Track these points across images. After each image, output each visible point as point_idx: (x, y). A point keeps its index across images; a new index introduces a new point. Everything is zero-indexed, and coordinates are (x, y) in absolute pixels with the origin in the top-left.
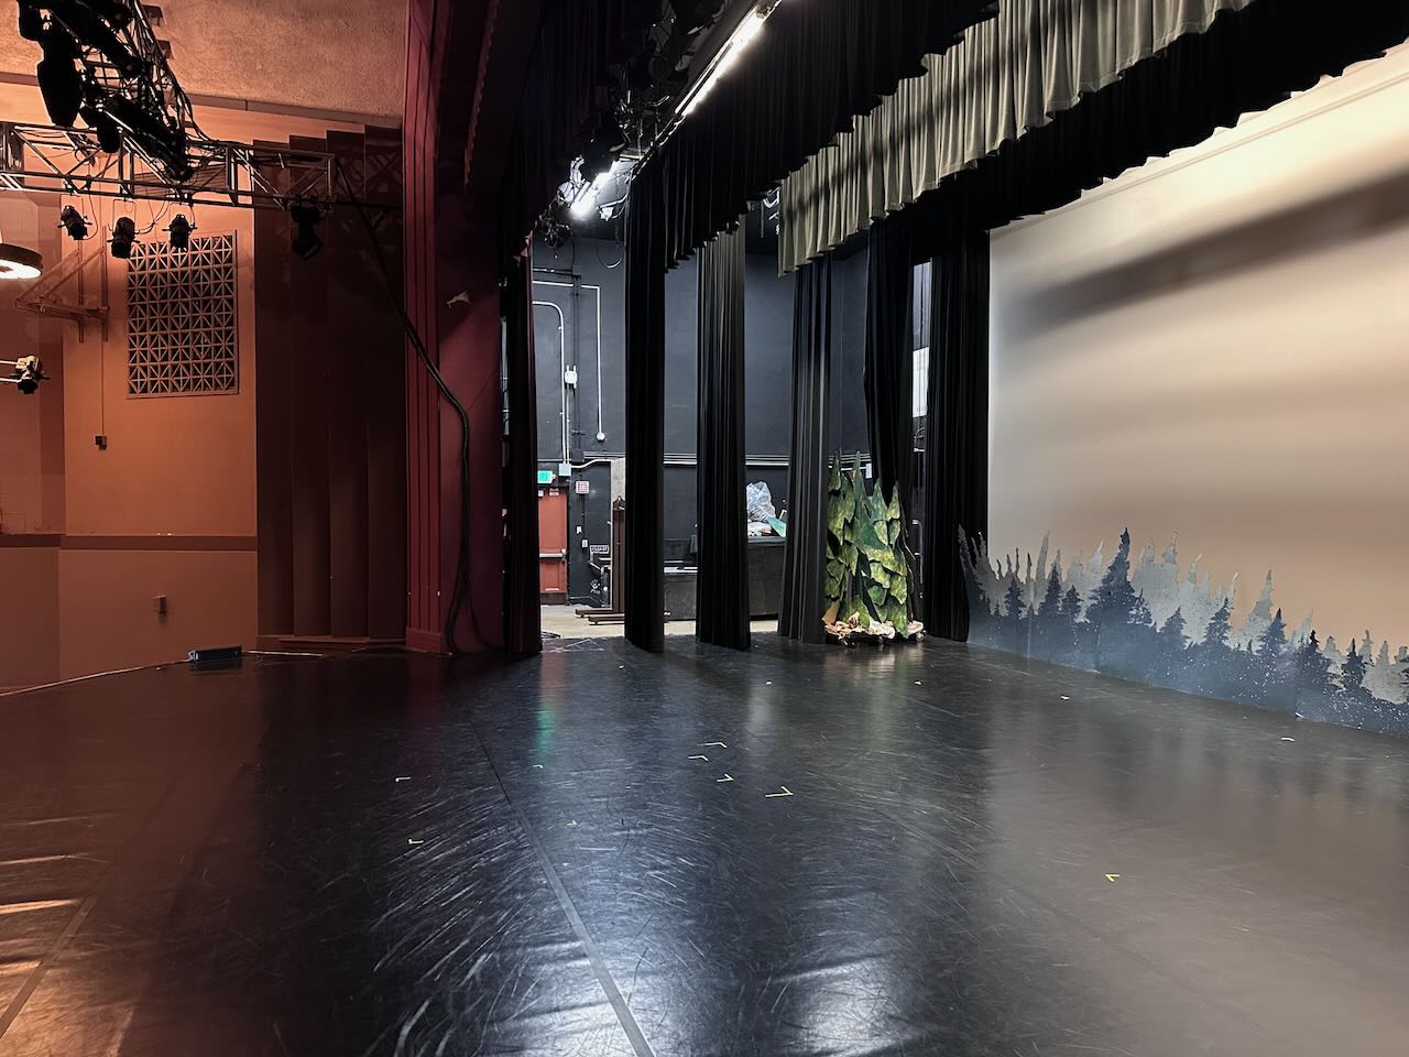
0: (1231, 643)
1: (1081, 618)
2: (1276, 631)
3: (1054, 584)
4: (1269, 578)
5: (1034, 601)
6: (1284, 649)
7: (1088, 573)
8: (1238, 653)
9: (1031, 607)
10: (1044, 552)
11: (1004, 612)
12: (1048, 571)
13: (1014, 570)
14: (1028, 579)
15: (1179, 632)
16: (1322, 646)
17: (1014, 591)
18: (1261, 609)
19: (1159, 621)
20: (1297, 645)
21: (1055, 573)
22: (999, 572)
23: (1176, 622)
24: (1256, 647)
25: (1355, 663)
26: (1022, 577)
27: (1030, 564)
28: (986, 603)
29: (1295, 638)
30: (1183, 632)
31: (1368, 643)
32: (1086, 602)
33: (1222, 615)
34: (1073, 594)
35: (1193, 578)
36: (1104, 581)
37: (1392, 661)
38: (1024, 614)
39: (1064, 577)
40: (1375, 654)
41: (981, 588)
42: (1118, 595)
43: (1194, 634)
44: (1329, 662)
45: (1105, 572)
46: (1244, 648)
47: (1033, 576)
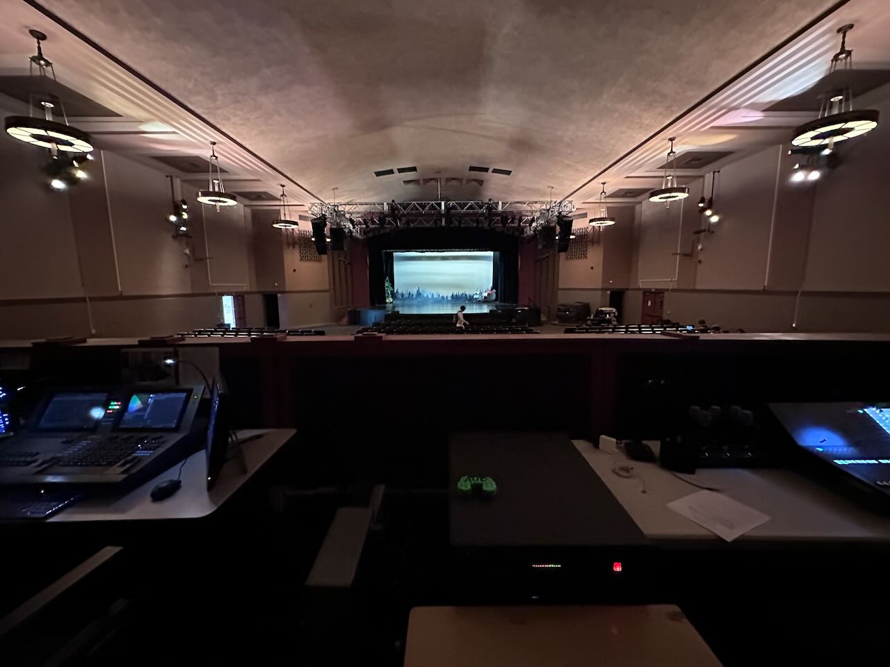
0: (434, 297)
2: (439, 294)
3: (410, 293)
4: (437, 291)
5: (406, 296)
6: (440, 297)
7: (414, 291)
10: (407, 290)
11: (400, 297)
12: (408, 292)
16: (444, 296)
19: (425, 296)
26: (403, 293)
28: (397, 297)
30: (428, 297)
33: (433, 294)
36: (417, 292)
37: (450, 297)
40: (448, 296)
42: (419, 294)
43: (430, 296)
46: (436, 297)
47: (405, 293)
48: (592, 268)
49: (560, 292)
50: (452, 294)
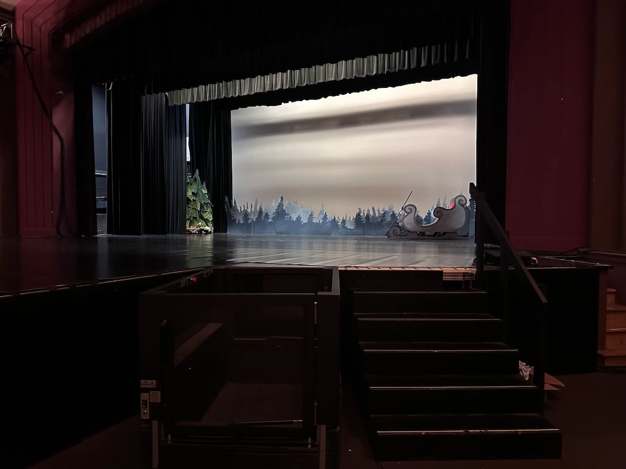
0: (315, 221)
1: (270, 220)
3: (261, 212)
4: (322, 205)
5: (253, 217)
6: (328, 221)
7: (271, 208)
8: (316, 223)
9: (253, 219)
10: (256, 203)
11: (242, 222)
12: (258, 209)
13: (246, 208)
14: (251, 211)
15: (300, 221)
16: (336, 219)
17: (246, 215)
18: (321, 212)
19: (294, 218)
20: (331, 219)
21: (260, 209)
22: (241, 210)
23: (299, 218)
24: (321, 221)
25: (344, 222)
26: (249, 211)
27: (252, 207)
28: (235, 220)
29: (330, 218)
30: (301, 220)
31: (346, 217)
32: (271, 216)
33: (311, 215)
34: (267, 215)
36: (276, 210)
37: (351, 220)
38: (250, 221)
39: (263, 210)
40: (348, 218)
41: (233, 215)
42: (281, 213)
43: (304, 220)
44: (338, 222)
46: (318, 222)
47: (253, 210)
50: (358, 215)
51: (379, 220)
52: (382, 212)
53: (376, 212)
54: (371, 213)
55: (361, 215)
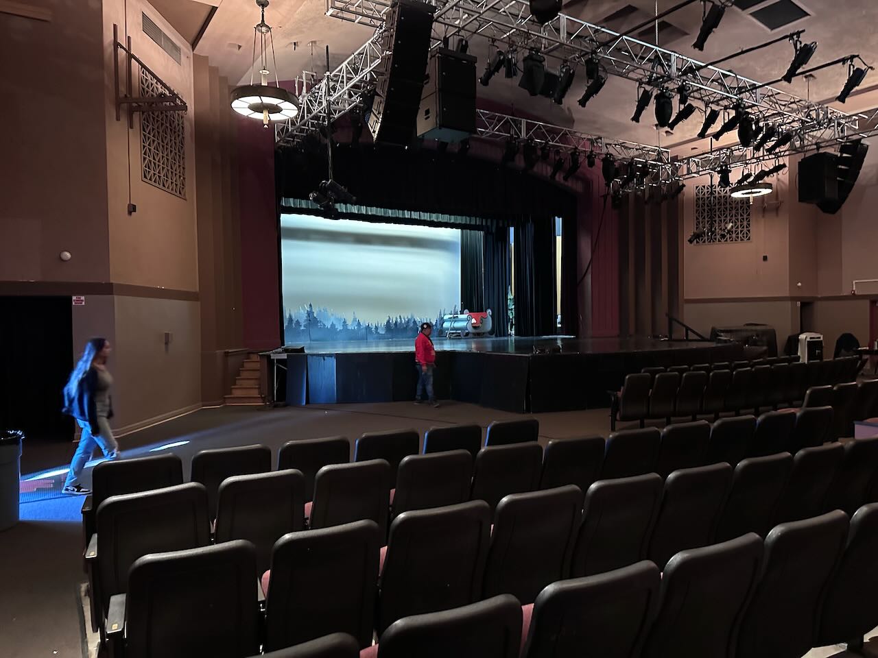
1: (302, 328)
2: (359, 323)
3: (291, 319)
6: (362, 327)
7: (301, 316)
8: (351, 329)
15: (334, 328)
16: (370, 326)
18: (355, 320)
19: (328, 325)
20: (364, 326)
21: (290, 316)
23: (333, 325)
24: (356, 328)
25: (376, 328)
29: (364, 324)
30: (336, 327)
31: (378, 324)
32: (303, 324)
33: (345, 322)
34: (298, 323)
35: (332, 315)
36: (307, 317)
37: (382, 326)
39: (293, 317)
43: (339, 327)
44: (372, 328)
45: (306, 315)
48: (765, 258)
49: (687, 307)
50: (388, 322)
51: (405, 326)
52: (407, 320)
53: (403, 319)
54: (399, 320)
55: (391, 321)
